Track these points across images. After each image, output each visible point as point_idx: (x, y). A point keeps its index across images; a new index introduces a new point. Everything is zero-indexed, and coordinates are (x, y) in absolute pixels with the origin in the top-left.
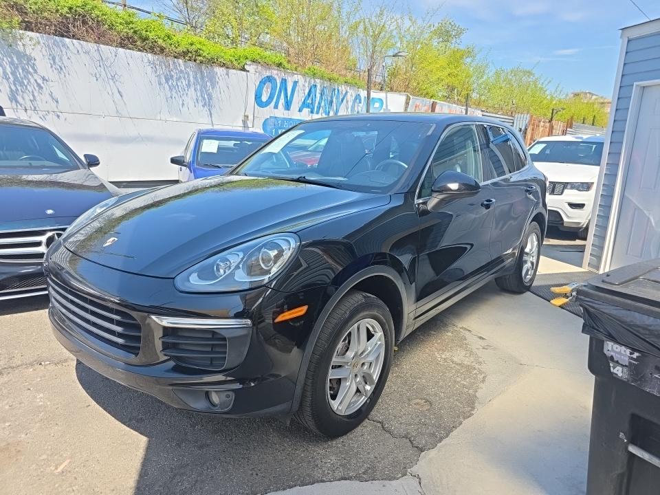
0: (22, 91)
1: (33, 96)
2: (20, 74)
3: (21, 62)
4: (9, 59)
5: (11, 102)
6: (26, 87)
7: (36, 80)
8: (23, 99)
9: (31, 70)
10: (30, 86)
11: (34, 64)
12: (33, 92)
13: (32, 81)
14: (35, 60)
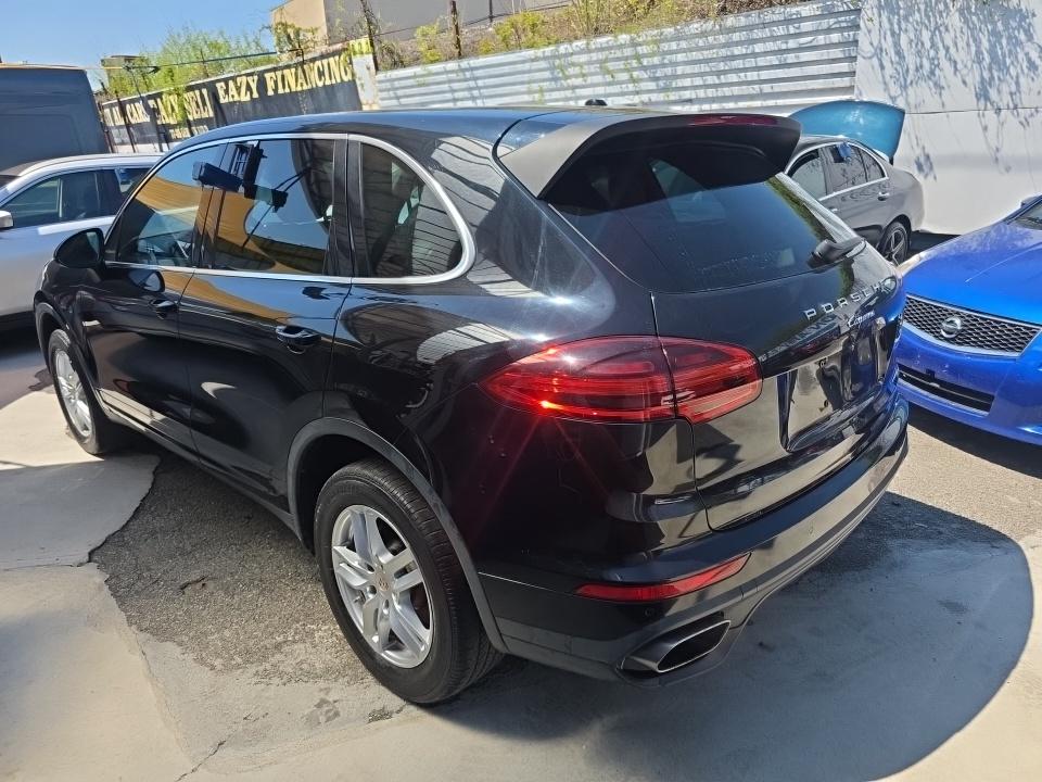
0: (999, 78)
1: (1017, 83)
2: (1002, 48)
3: (1006, 26)
4: (990, 27)
5: (978, 100)
6: (1008, 69)
7: (1027, 54)
8: (999, 92)
9: (1022, 37)
10: (1016, 67)
11: (1030, 24)
12: (1017, 77)
13: (1021, 56)
14: (1034, 15)
